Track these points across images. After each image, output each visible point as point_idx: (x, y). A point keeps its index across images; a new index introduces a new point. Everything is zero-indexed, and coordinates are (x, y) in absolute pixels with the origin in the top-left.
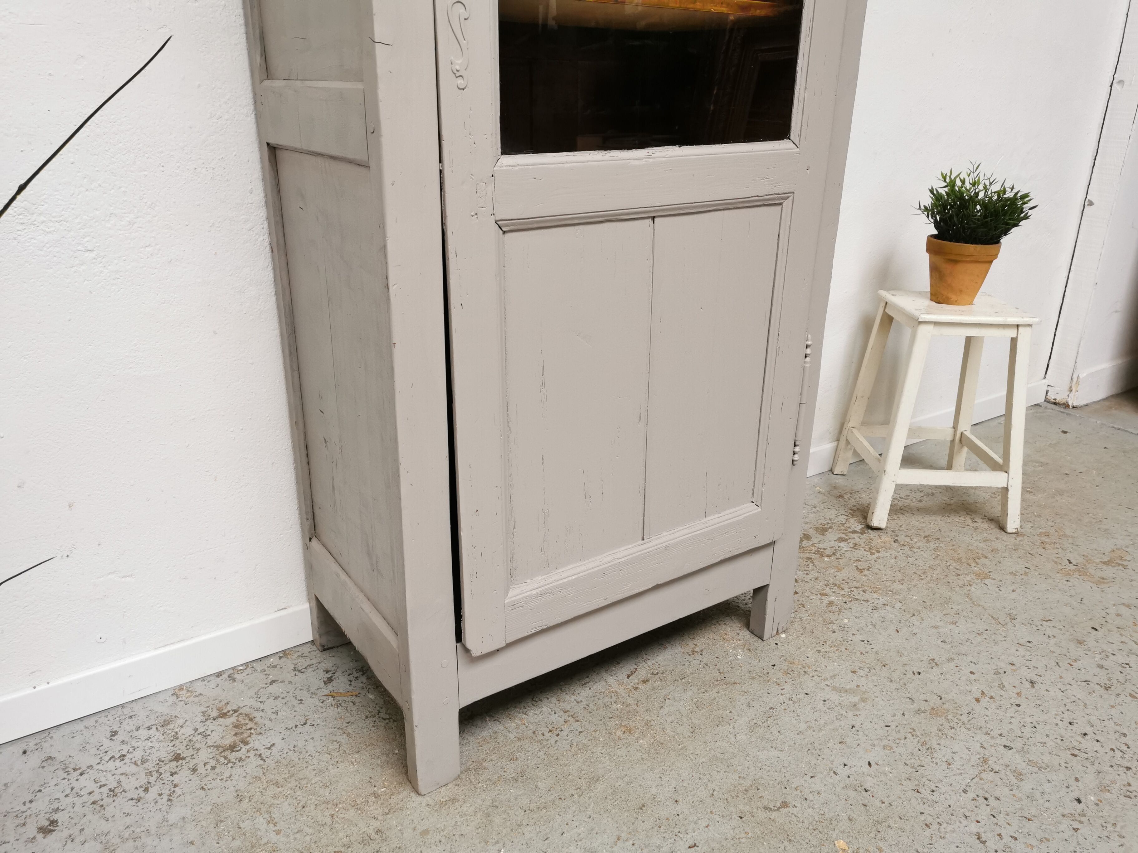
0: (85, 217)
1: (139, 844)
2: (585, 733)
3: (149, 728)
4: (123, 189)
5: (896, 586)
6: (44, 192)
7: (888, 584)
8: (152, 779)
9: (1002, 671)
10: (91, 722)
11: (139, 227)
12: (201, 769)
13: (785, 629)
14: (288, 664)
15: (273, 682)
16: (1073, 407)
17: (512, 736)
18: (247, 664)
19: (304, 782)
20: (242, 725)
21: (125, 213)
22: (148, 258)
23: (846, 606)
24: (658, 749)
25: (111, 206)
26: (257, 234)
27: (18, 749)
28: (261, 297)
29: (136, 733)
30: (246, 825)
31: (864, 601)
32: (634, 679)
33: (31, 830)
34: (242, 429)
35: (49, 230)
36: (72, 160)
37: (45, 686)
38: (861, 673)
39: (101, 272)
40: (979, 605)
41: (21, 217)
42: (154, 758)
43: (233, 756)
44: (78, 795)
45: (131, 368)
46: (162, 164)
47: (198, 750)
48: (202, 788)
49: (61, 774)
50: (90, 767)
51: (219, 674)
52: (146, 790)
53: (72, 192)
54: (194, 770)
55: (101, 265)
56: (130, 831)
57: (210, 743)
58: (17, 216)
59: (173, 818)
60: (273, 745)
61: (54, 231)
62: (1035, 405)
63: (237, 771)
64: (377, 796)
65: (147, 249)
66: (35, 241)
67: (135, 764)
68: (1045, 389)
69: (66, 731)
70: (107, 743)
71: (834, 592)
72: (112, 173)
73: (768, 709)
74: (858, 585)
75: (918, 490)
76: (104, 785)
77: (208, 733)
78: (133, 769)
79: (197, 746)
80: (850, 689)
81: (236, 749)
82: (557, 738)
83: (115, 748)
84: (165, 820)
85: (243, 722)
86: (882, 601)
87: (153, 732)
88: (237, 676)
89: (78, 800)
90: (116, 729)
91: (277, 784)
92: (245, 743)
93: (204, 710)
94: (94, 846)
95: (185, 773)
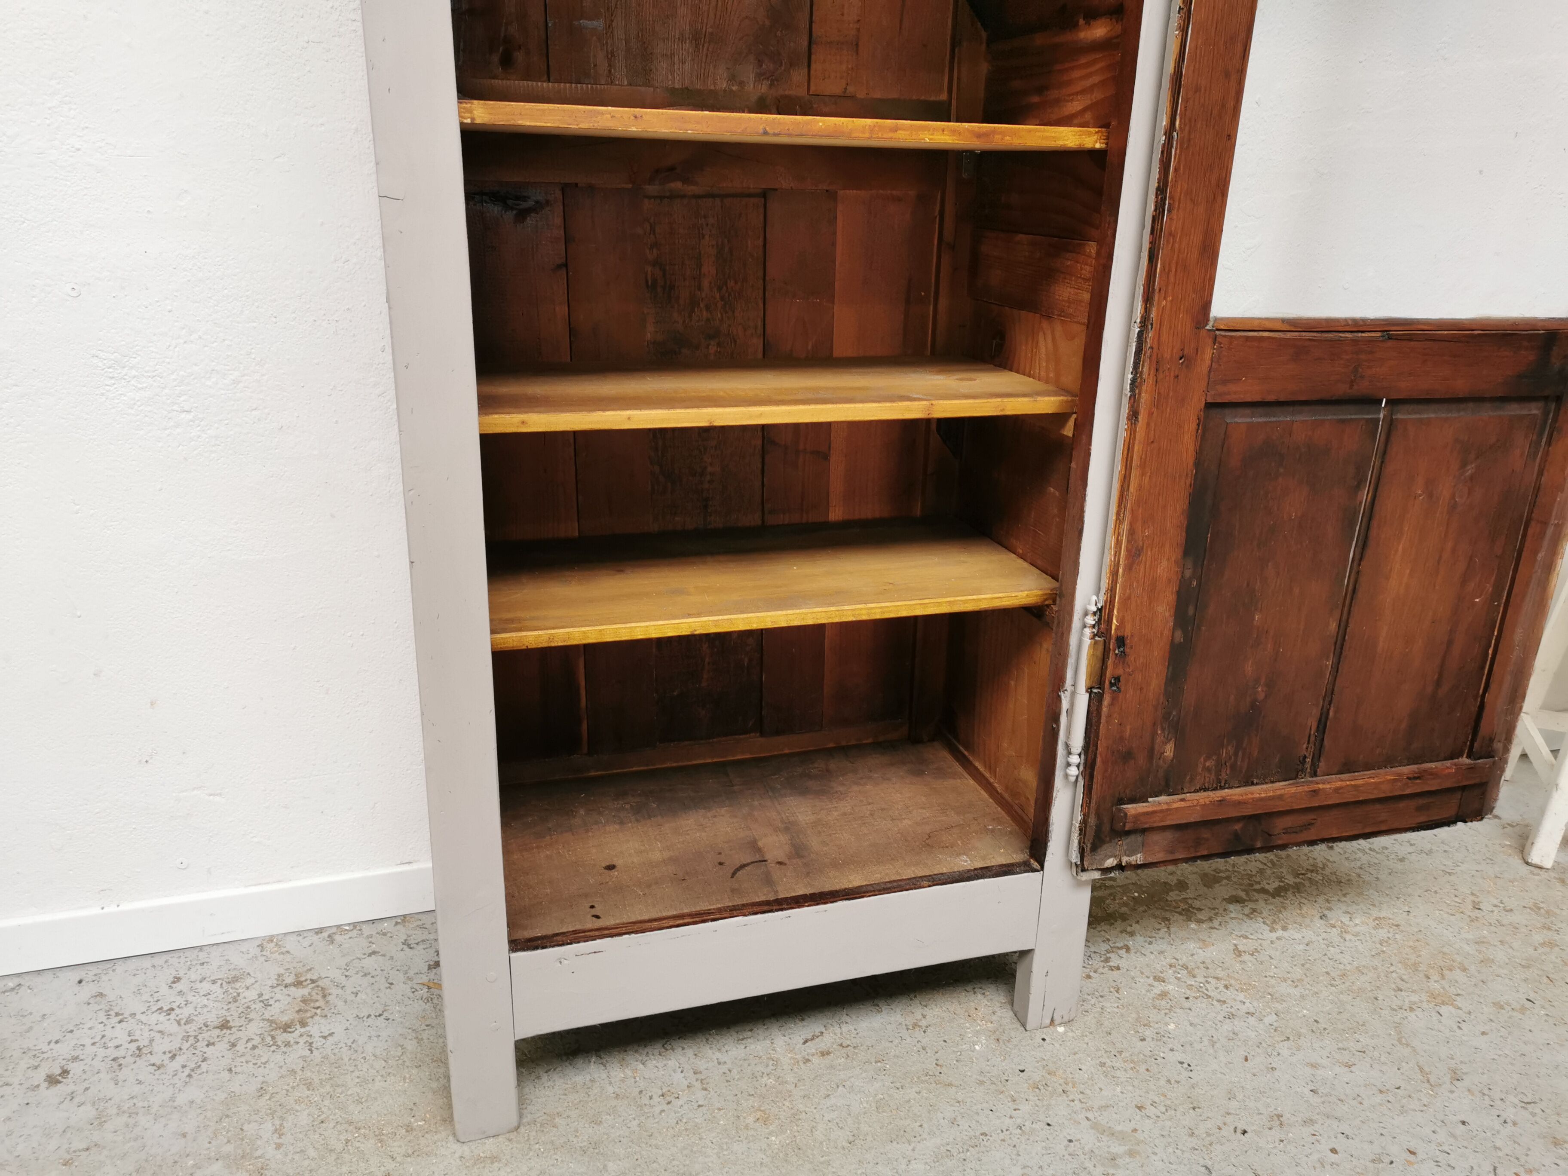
0: (182, 373)
1: (131, 1121)
2: (704, 1109)
3: (214, 982)
4: (227, 342)
5: (1284, 988)
6: (136, 343)
7: (1273, 981)
8: (185, 1046)
9: (1387, 1160)
10: (159, 961)
11: (245, 387)
12: (240, 1047)
13: (1066, 1019)
14: (401, 933)
15: (374, 953)
17: (610, 1089)
18: (355, 925)
19: (339, 1090)
20: (312, 1001)
21: (229, 370)
22: (254, 423)
23: (1187, 1004)
24: (789, 1156)
25: (213, 361)
26: (389, 401)
27: (76, 976)
28: (392, 477)
29: (198, 985)
30: (250, 1129)
31: (1219, 1001)
32: (811, 1047)
33: (39, 1077)
34: (363, 635)
35: (141, 386)
36: (169, 308)
37: (113, 909)
38: (1151, 1111)
39: (199, 437)
40: (1407, 1045)
41: (111, 370)
42: (200, 1020)
43: (281, 1037)
44: (104, 1047)
45: (229, 550)
46: (275, 315)
47: (251, 1020)
48: (230, 1070)
49: (102, 1016)
50: (133, 1015)
51: (319, 931)
52: (173, 1057)
53: (168, 344)
54: (233, 1045)
55: (199, 428)
56: (132, 1102)
57: (267, 1016)
58: (106, 369)
59: (181, 1099)
60: (331, 1034)
61: (146, 387)
63: (278, 1057)
64: (409, 1129)
65: (254, 413)
66: (125, 398)
67: (179, 1023)
69: (132, 965)
70: (164, 989)
71: (1178, 979)
72: (215, 323)
73: (978, 1133)
74: (1221, 974)
75: (1409, 842)
76: (137, 1040)
77: (271, 1002)
78: (173, 1028)
79: (252, 1015)
80: (1121, 1132)
81: (289, 1030)
82: (665, 1107)
83: (169, 997)
84: (172, 1099)
85: (315, 997)
86: (1248, 1007)
87: (216, 987)
88: (337, 938)
89: (101, 1052)
90: (181, 975)
91: (309, 1086)
92: (303, 1024)
93: (282, 971)
94: (88, 1112)
95: (222, 1047)
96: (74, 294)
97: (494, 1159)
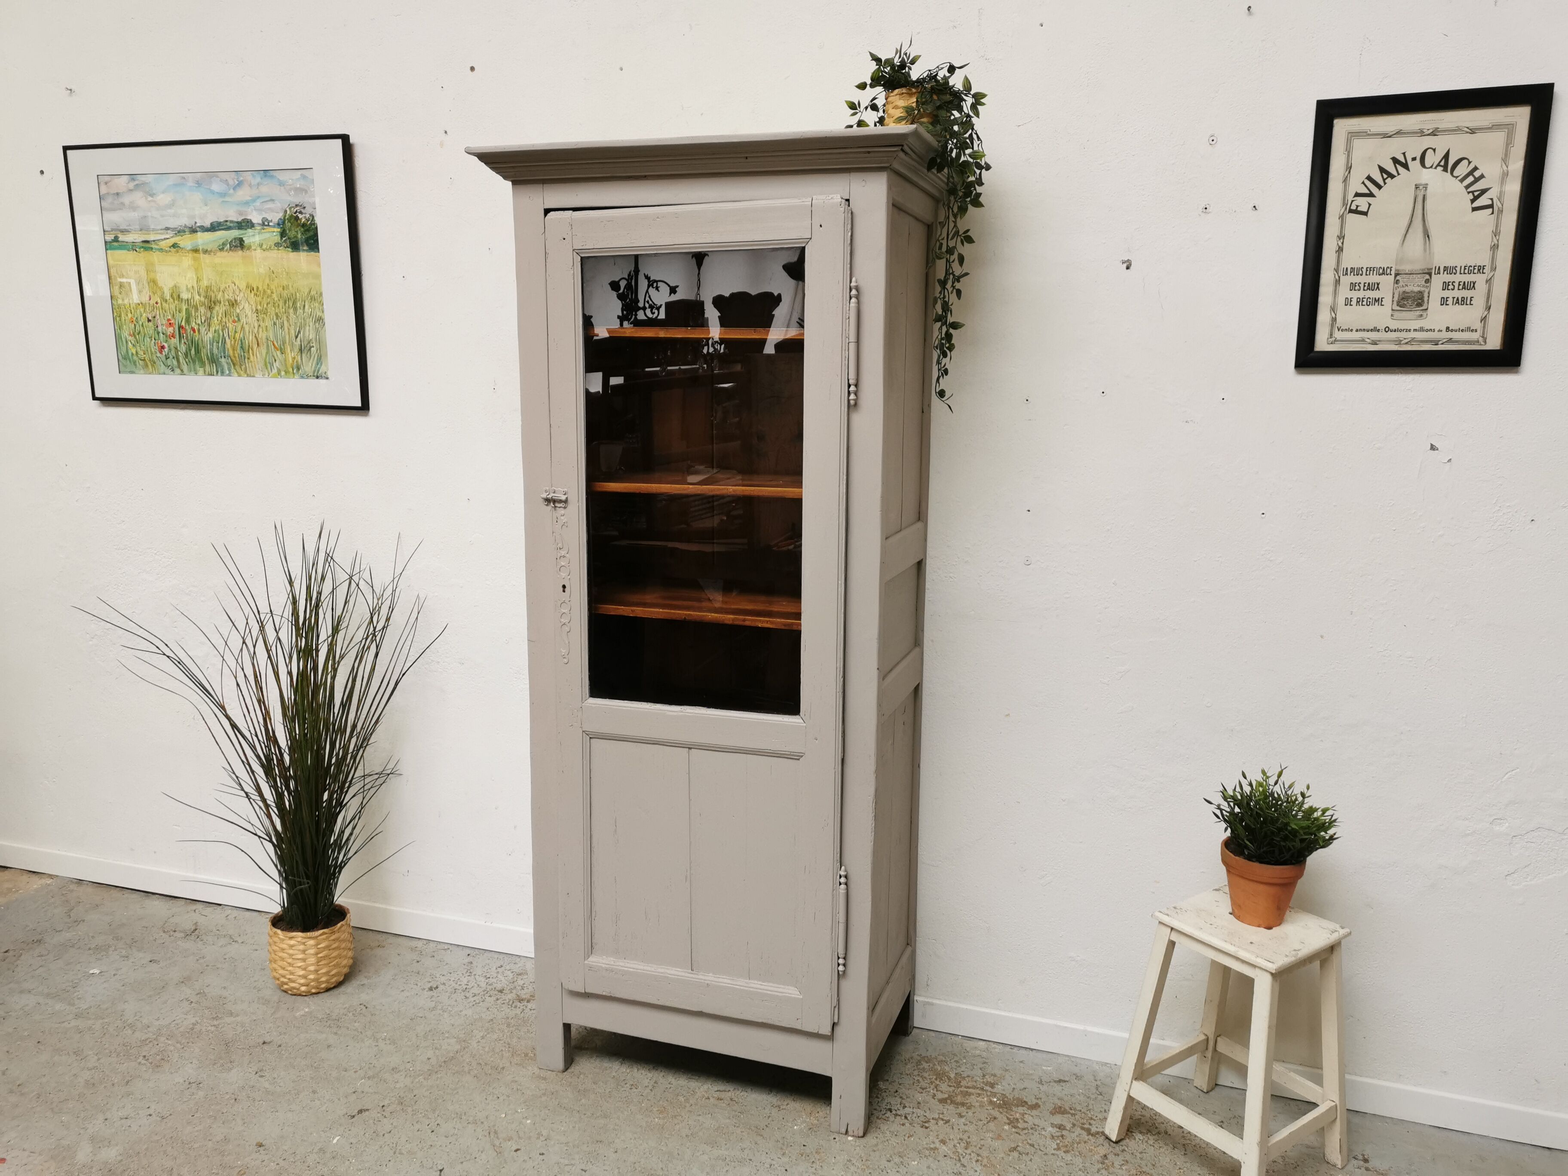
2: (642, 1097)
8: (482, 993)
10: (501, 956)
12: (499, 1001)
13: (856, 1134)
23: (940, 1158)
24: (656, 1129)
27: (468, 951)
29: (506, 971)
33: (428, 986)
42: (495, 985)
43: (516, 1003)
44: (457, 983)
47: (511, 993)
49: (465, 971)
50: (475, 975)
52: (474, 996)
56: (448, 1007)
57: (518, 993)
63: (508, 1011)
64: (526, 1055)
67: (487, 984)
70: (493, 968)
73: (748, 1158)
76: (468, 985)
78: (483, 985)
79: (514, 991)
81: (521, 1002)
82: (628, 1089)
83: (493, 972)
84: (461, 1011)
87: (511, 975)
91: (508, 1025)
94: (432, 1004)
97: (545, 1079)
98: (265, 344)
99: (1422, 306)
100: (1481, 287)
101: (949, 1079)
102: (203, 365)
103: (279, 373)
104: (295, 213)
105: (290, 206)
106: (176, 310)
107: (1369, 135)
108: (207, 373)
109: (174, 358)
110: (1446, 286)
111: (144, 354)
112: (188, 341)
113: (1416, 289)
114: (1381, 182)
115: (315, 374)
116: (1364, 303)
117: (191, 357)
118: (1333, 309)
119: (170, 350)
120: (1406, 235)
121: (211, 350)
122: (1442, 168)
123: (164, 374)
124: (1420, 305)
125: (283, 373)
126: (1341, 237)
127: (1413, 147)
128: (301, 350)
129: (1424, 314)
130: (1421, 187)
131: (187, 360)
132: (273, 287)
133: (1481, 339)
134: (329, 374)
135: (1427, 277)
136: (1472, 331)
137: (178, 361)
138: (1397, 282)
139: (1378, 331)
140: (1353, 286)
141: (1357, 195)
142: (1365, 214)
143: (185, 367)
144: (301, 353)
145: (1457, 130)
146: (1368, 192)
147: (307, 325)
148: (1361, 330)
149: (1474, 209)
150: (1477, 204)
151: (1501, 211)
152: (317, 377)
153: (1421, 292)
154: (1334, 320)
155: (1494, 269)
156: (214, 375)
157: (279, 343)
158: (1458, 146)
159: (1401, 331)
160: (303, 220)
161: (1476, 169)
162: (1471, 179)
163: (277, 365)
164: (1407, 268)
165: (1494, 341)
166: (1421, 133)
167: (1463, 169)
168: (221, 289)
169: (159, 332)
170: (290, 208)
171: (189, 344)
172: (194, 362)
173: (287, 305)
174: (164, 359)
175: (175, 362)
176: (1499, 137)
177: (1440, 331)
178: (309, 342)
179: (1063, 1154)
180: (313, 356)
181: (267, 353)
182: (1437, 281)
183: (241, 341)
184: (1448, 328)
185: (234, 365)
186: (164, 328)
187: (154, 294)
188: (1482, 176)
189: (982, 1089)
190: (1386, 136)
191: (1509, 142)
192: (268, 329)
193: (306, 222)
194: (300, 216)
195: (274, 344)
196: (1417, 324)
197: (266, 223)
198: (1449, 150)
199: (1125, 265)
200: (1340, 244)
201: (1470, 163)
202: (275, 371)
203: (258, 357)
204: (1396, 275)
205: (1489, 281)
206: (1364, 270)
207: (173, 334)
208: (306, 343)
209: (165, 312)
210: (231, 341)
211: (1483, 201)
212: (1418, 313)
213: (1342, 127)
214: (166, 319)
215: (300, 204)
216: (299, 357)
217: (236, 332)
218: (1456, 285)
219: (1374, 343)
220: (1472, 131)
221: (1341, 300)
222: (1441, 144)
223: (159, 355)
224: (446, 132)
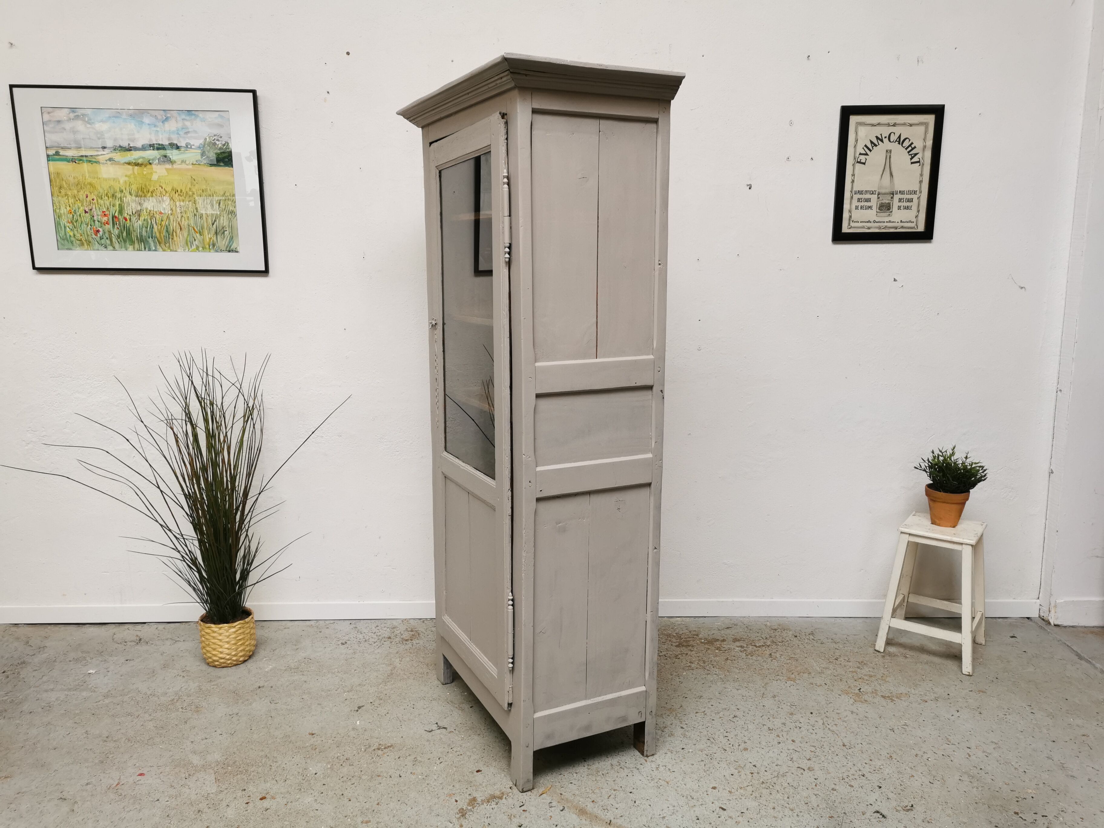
1: (362, 654)
3: (388, 628)
8: (378, 641)
10: (372, 621)
12: (393, 643)
16: (1055, 625)
27: (348, 622)
29: (383, 628)
30: (393, 659)
33: (340, 643)
37: (362, 602)
40: (765, 688)
42: (383, 636)
43: (405, 642)
44: (356, 638)
47: (397, 638)
48: (390, 647)
49: (356, 632)
50: (365, 633)
51: (421, 619)
52: (375, 643)
54: (391, 642)
56: (363, 651)
57: (401, 637)
59: (376, 652)
60: (419, 643)
62: (1028, 618)
63: (403, 646)
67: (377, 636)
68: (1038, 607)
69: (365, 621)
70: (373, 628)
76: (365, 638)
77: (403, 634)
79: (397, 636)
81: (407, 641)
83: (375, 630)
84: (374, 651)
85: (416, 634)
87: (388, 629)
88: (425, 622)
89: (356, 640)
90: (379, 625)
91: (411, 653)
92: (411, 640)
93: (407, 628)
94: (352, 651)
95: (388, 642)
96: (373, 419)
98: (187, 229)
99: (890, 210)
100: (915, 201)
101: (674, 636)
102: (132, 243)
103: (197, 248)
104: (213, 140)
105: (210, 136)
106: (110, 205)
107: (865, 124)
108: (136, 249)
109: (107, 238)
110: (900, 200)
111: (81, 236)
112: (120, 226)
113: (887, 202)
114: (871, 148)
115: (228, 249)
116: (864, 208)
117: (123, 238)
118: (850, 211)
119: (104, 233)
120: (882, 175)
121: (141, 233)
122: (898, 143)
123: (98, 250)
124: (889, 209)
125: (201, 249)
126: (853, 175)
127: (885, 131)
128: (216, 233)
129: (891, 214)
130: (889, 151)
131: (119, 240)
132: (194, 190)
133: (916, 227)
134: (238, 249)
135: (892, 196)
136: (912, 222)
137: (111, 241)
138: (878, 198)
139: (871, 222)
140: (859, 200)
141: (860, 154)
142: (864, 164)
143: (117, 245)
144: (217, 235)
145: (904, 124)
146: (865, 153)
147: (222, 216)
148: (863, 222)
149: (912, 163)
150: (913, 160)
151: (923, 164)
152: (229, 251)
153: (889, 203)
154: (850, 217)
155: (921, 192)
156: (142, 250)
157: (198, 228)
158: (905, 132)
159: (881, 222)
160: (220, 145)
161: (912, 143)
162: (910, 148)
163: (197, 244)
164: (883, 191)
165: (921, 228)
166: (889, 125)
167: (906, 144)
168: (150, 191)
169: (95, 221)
170: (210, 137)
171: (121, 229)
172: (125, 241)
173: (205, 202)
174: (98, 239)
175: (108, 242)
176: (922, 128)
177: (898, 222)
178: (223, 228)
179: (751, 657)
180: (226, 237)
181: (188, 235)
182: (896, 197)
183: (167, 226)
184: (901, 221)
185: (160, 243)
186: (99, 217)
187: (91, 193)
188: (915, 147)
189: (693, 637)
190: (873, 125)
191: (926, 132)
192: (189, 218)
193: (222, 147)
194: (217, 143)
195: (194, 229)
196: (887, 219)
197: (189, 146)
198: (900, 134)
199: (748, 187)
200: (853, 179)
201: (910, 140)
202: (194, 247)
203: (180, 238)
204: (878, 194)
205: (919, 198)
206: (864, 192)
207: (107, 222)
208: (220, 228)
209: (101, 206)
210: (158, 227)
211: (915, 159)
212: (888, 213)
213: (854, 119)
214: (101, 211)
215: (218, 135)
216: (215, 238)
217: (162, 220)
218: (905, 200)
219: (869, 228)
220: (911, 125)
221: (854, 207)
222: (898, 130)
223: (94, 236)
224: (328, 92)
